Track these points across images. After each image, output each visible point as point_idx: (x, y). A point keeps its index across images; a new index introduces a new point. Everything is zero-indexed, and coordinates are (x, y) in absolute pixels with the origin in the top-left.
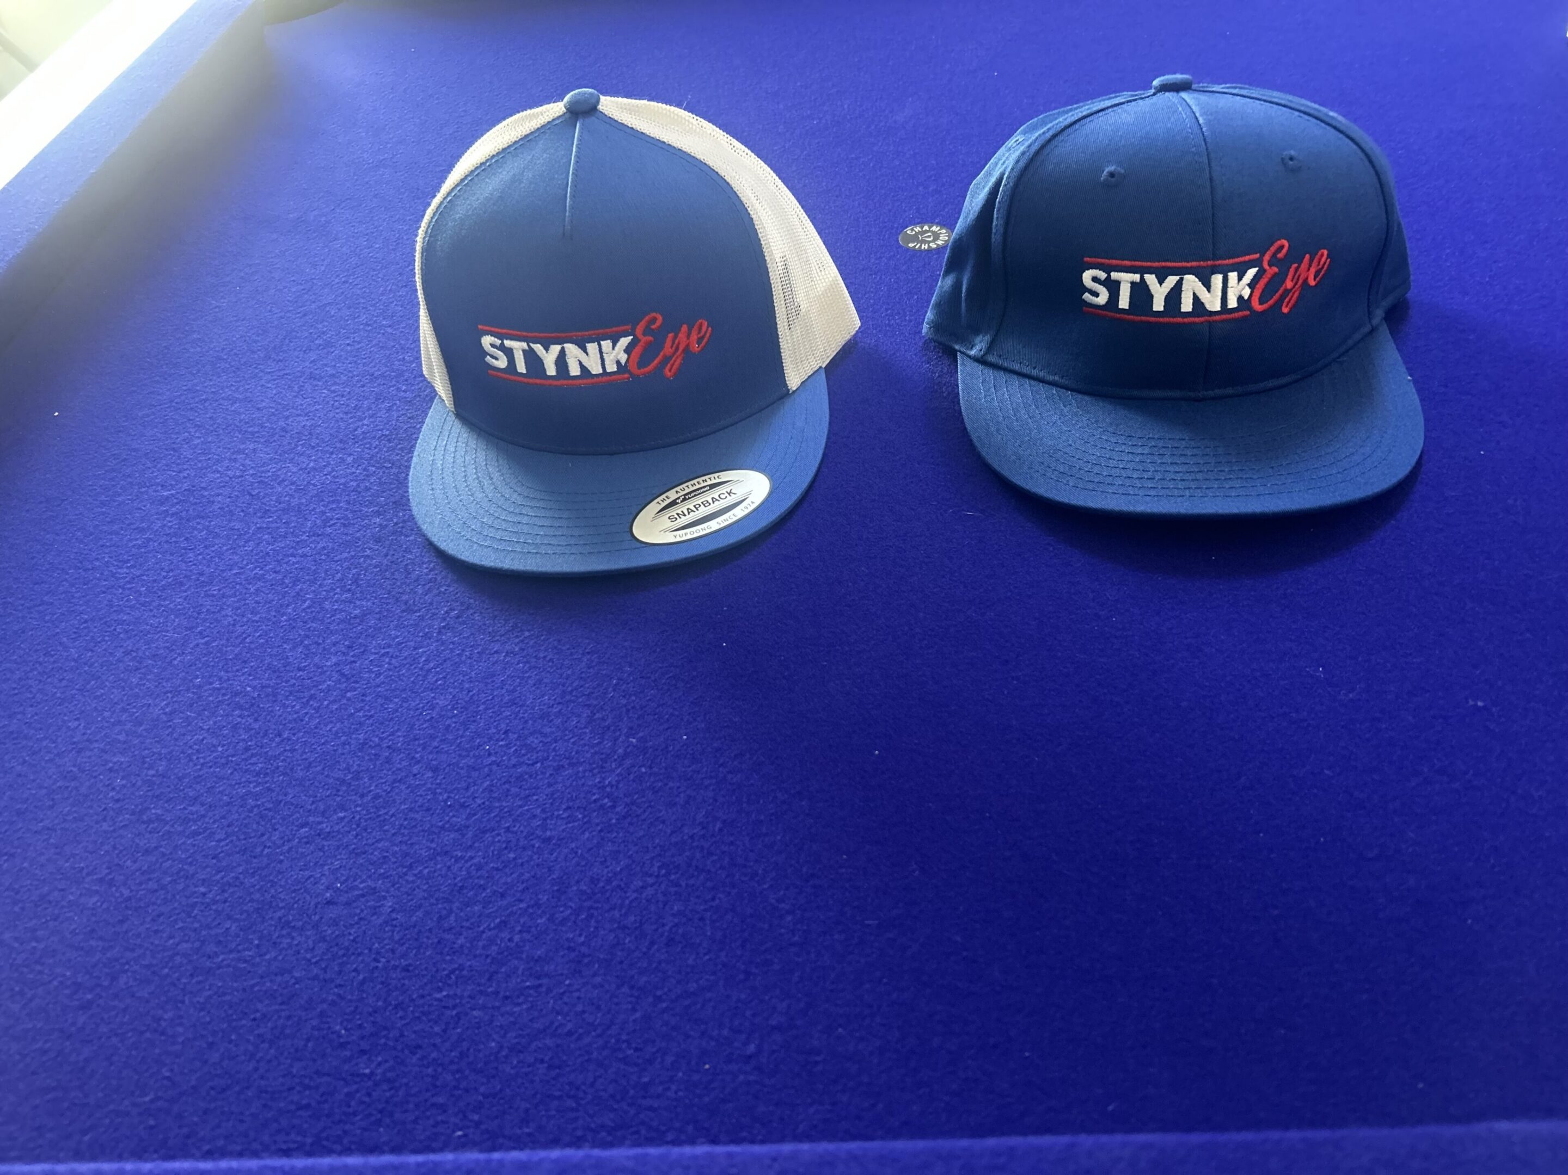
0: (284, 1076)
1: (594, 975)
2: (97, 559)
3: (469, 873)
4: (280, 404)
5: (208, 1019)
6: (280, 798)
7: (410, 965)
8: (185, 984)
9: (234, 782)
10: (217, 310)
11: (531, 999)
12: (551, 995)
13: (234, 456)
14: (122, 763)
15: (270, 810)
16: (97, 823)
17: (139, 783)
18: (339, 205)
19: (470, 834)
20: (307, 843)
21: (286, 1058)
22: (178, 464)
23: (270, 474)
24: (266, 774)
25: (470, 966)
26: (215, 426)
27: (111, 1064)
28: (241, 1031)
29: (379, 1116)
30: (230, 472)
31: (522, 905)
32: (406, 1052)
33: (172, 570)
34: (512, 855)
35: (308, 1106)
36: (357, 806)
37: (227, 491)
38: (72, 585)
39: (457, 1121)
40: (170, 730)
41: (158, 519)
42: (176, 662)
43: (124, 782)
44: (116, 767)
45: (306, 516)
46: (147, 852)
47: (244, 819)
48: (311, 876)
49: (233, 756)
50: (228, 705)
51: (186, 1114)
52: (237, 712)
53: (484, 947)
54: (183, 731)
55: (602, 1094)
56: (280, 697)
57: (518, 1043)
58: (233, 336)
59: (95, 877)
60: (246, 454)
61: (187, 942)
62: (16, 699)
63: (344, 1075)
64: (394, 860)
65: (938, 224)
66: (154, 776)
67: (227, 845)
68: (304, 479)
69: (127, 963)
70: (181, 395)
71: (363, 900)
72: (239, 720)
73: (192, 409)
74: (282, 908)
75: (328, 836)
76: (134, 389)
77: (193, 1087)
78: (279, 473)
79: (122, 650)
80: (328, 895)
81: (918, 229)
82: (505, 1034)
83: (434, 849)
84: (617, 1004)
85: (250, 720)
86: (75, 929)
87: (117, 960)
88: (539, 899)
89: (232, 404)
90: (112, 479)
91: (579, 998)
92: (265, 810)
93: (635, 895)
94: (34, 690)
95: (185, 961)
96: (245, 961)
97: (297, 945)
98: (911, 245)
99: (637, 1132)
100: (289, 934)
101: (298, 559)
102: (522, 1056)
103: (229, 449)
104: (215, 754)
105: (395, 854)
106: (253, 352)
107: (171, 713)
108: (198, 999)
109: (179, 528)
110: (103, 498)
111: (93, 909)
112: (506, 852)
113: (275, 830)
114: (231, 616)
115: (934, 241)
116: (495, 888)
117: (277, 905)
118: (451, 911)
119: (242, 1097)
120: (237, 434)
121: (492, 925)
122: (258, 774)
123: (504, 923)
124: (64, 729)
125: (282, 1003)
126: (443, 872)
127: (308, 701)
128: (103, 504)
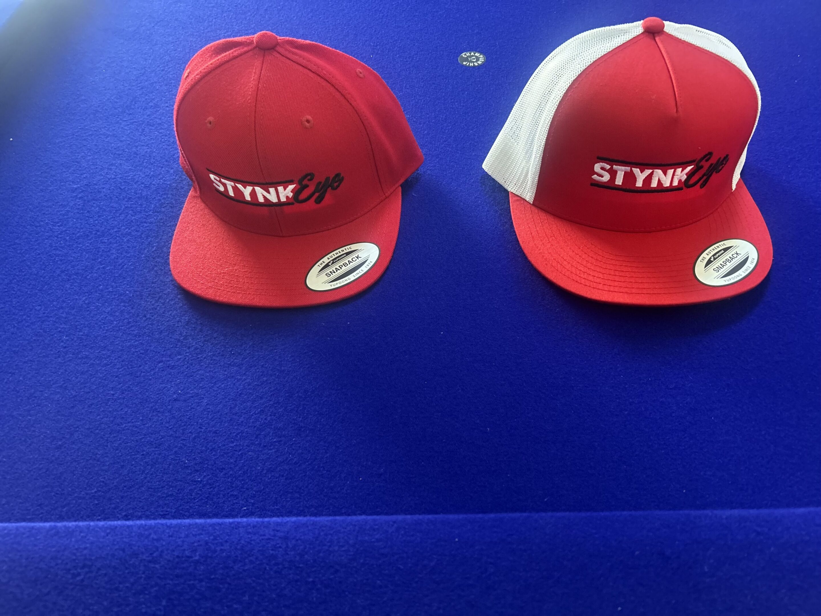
0: (159, 481)
1: (307, 436)
2: (42, 221)
3: (244, 387)
4: (132, 139)
5: (120, 454)
6: (148, 348)
7: (217, 430)
8: (107, 437)
9: (123, 340)
10: (93, 83)
11: (276, 447)
12: (286, 445)
13: (111, 167)
14: (65, 328)
15: (142, 354)
16: (55, 358)
17: (75, 339)
18: (156, 24)
19: (244, 368)
20: (163, 371)
21: (160, 473)
22: (80, 170)
23: (130, 178)
24: (140, 336)
25: (247, 431)
26: (98, 150)
27: (74, 475)
28: (137, 460)
29: (206, 500)
30: (108, 176)
31: (271, 403)
32: (218, 471)
33: (82, 228)
34: (265, 379)
35: (172, 495)
36: (186, 353)
37: (107, 186)
38: (30, 235)
39: (243, 503)
40: (89, 312)
41: (72, 200)
42: (88, 277)
43: (67, 338)
44: (63, 330)
45: (151, 202)
46: (82, 373)
47: (130, 358)
48: (166, 387)
49: (122, 326)
50: (118, 300)
51: (113, 498)
52: (122, 304)
53: (253, 422)
54: (95, 312)
55: (312, 491)
56: (144, 297)
57: (271, 468)
58: (104, 98)
59: (57, 385)
60: (117, 166)
61: (107, 417)
62: (6, 294)
63: (188, 481)
64: (207, 380)
65: (479, 52)
66: (83, 335)
67: (122, 371)
68: (148, 181)
69: (78, 427)
70: (78, 132)
71: (192, 399)
72: (124, 308)
73: (85, 140)
74: (153, 402)
75: (173, 367)
76: (53, 127)
77: (115, 486)
78: (135, 177)
79: (60, 270)
80: (175, 396)
81: (468, 54)
82: (265, 463)
83: (227, 375)
84: (318, 450)
85: (129, 308)
86: (50, 410)
87: (72, 426)
88: (279, 400)
89: (106, 138)
90: (46, 177)
91: (300, 447)
92: (141, 354)
93: (326, 399)
94: (15, 289)
95: (107, 427)
96: (136, 427)
97: (161, 420)
98: (464, 63)
99: (329, 508)
100: (157, 415)
101: (148, 224)
102: (273, 474)
103: (107, 163)
104: (113, 325)
105: (207, 377)
106: (115, 109)
107: (88, 304)
108: (114, 445)
109: (84, 206)
110: (41, 187)
111: (58, 401)
112: (262, 377)
113: (146, 364)
114: (115, 254)
115: (476, 61)
116: (257, 394)
117: (150, 401)
118: (236, 405)
119: (140, 491)
120: (110, 154)
121: (257, 412)
122: (136, 336)
123: (263, 411)
124: (34, 311)
125: (156, 448)
126: (232, 386)
127: (158, 299)
128: (42, 190)
